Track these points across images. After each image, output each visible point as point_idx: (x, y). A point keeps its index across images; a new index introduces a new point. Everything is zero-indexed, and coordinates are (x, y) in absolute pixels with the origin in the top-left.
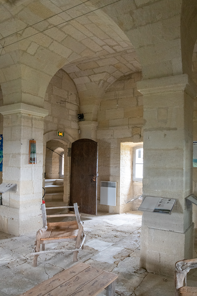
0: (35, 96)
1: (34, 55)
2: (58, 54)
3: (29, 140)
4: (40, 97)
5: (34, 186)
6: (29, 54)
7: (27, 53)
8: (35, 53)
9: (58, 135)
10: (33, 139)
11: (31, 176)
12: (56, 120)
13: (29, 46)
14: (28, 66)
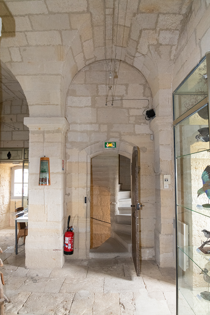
0: (46, 105)
1: (22, 61)
2: (46, 45)
3: (39, 157)
4: (53, 105)
5: (47, 213)
6: (17, 62)
7: (14, 62)
8: (22, 58)
9: (106, 147)
10: (45, 156)
11: (43, 200)
12: (105, 128)
13: (10, 54)
14: (24, 75)
